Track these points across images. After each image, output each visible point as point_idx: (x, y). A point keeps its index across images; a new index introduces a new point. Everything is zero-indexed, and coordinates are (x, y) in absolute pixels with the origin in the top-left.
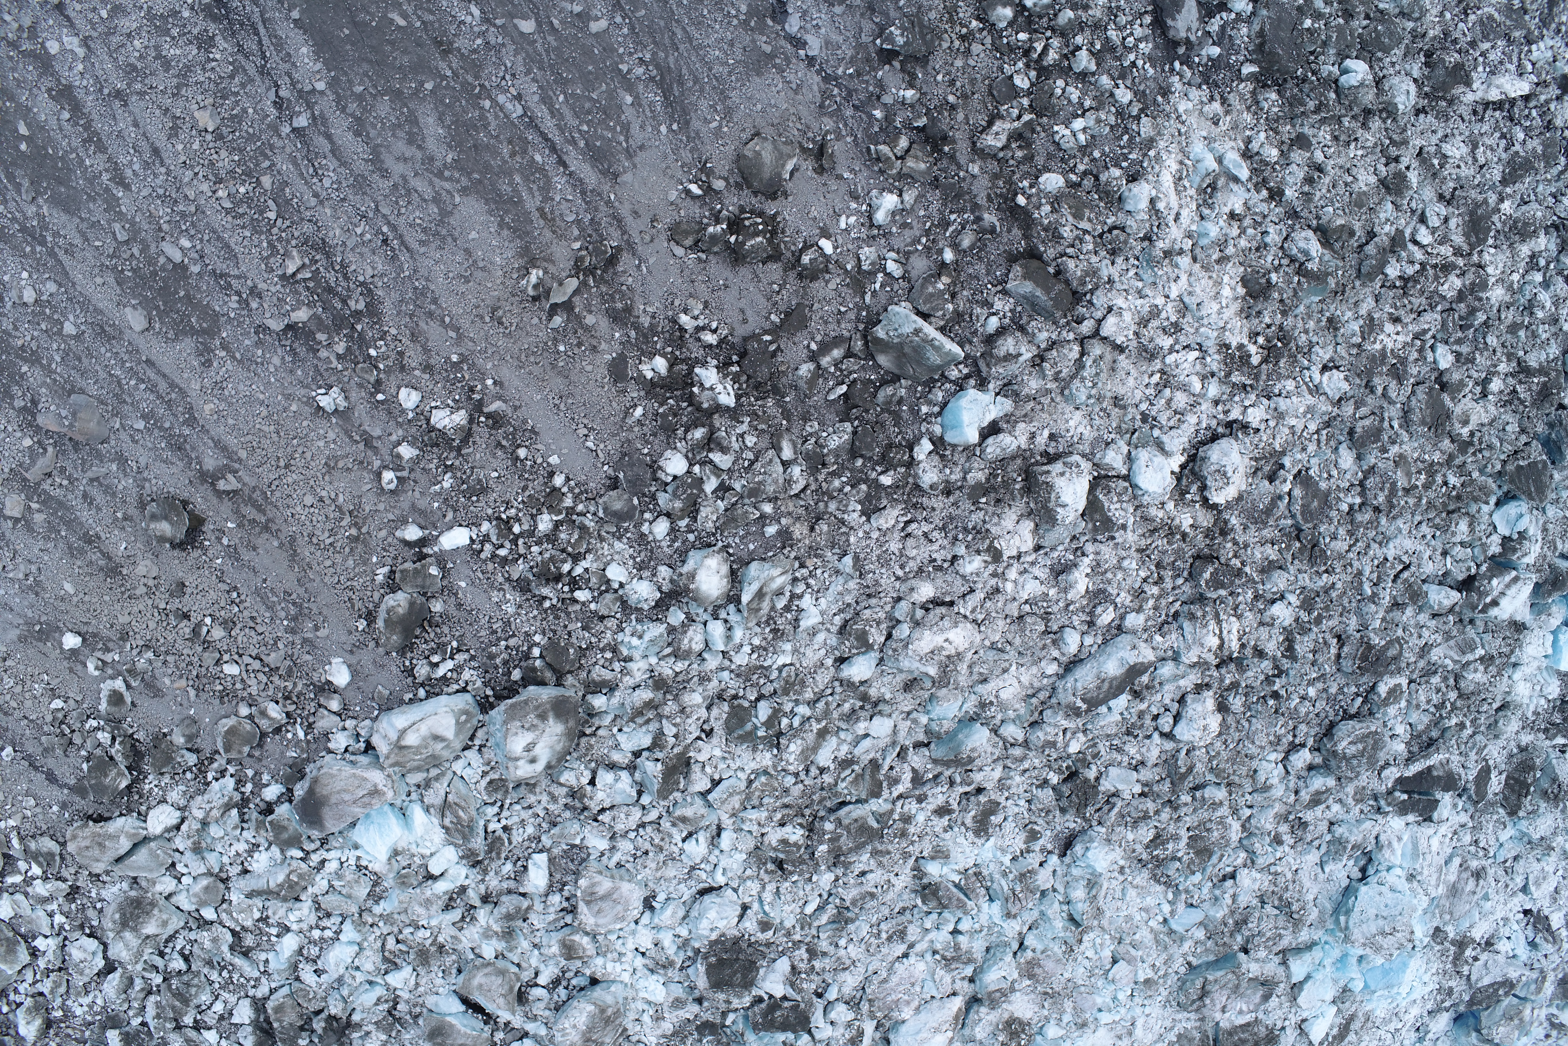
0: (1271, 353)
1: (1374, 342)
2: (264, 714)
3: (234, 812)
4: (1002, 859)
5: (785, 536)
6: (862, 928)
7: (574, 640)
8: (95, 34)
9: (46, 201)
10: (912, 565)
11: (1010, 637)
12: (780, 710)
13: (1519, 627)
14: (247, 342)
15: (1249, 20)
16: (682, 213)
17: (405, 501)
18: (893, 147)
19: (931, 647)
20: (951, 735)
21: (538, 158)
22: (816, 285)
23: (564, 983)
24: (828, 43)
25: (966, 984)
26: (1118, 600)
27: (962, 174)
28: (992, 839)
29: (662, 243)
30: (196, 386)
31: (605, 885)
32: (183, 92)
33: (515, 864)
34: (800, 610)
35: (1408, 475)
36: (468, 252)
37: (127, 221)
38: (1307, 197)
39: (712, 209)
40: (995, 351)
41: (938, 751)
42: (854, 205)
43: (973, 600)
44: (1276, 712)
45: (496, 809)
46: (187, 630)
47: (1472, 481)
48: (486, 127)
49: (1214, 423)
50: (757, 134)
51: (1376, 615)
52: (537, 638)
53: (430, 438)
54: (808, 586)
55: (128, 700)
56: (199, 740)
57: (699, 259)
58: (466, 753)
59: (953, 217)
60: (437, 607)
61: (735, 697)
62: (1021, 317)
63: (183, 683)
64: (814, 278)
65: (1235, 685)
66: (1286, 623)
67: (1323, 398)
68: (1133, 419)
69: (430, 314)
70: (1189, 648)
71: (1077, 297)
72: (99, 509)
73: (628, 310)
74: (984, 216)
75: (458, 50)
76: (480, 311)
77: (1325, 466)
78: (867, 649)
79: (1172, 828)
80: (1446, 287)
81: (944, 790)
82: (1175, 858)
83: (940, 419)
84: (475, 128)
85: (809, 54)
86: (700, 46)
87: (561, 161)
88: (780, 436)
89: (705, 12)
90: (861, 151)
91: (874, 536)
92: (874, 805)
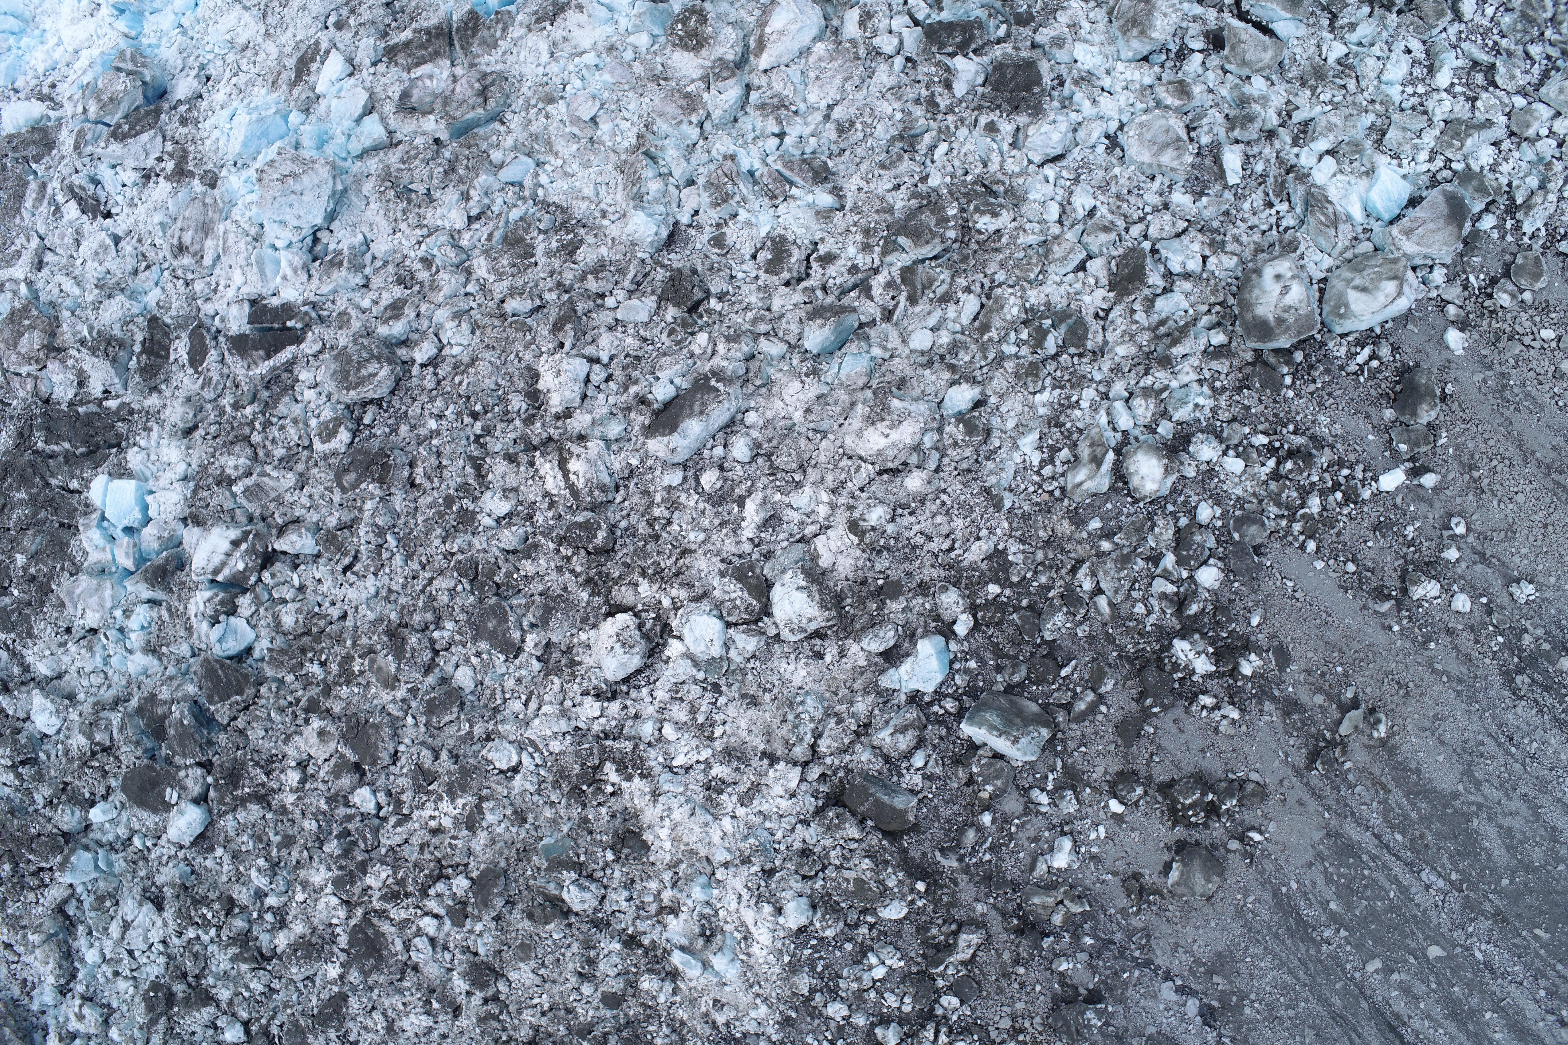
0: (592, 777)
1: (464, 805)
2: (1511, 296)
3: (1519, 201)
4: (749, 215)
5: (1078, 519)
6: (883, 132)
7: (1256, 396)
10: (933, 507)
11: (810, 446)
12: (1034, 347)
13: (193, 520)
16: (1259, 812)
17: (1439, 509)
18: (1068, 913)
19: (901, 427)
20: (844, 337)
21: (1399, 837)
22: (1118, 768)
23: (1172, 55)
24: (1155, 996)
25: (756, 82)
26: (697, 498)
27: (991, 900)
28: (763, 235)
29: (1270, 781)
31: (1167, 158)
33: (1254, 172)
34: (1040, 448)
36: (1441, 743)
38: (588, 945)
39: (1233, 821)
40: (915, 734)
41: (852, 320)
42: (1095, 850)
43: (861, 478)
44: (468, 398)
45: (1284, 223)
47: (291, 671)
48: (1451, 856)
49: (634, 695)
50: (1209, 898)
51: (371, 514)
52: (1291, 394)
53: (1434, 570)
54: (1039, 474)
56: (1560, 265)
57: (1234, 773)
58: (1323, 275)
59: (987, 857)
60: (1389, 414)
61: (1081, 355)
62: (892, 771)
64: (1121, 774)
66: (488, 494)
67: (512, 738)
68: (729, 686)
69: (1460, 681)
70: (600, 456)
71: (836, 801)
73: (1287, 714)
74: (955, 864)
75: (1487, 918)
76: (1418, 691)
77: (487, 666)
78: (960, 417)
79: (556, 263)
80: (384, 875)
81: (831, 281)
82: (545, 232)
83: (952, 656)
84: (1459, 853)
85: (1170, 983)
86: (1280, 967)
87: (1379, 837)
88: (1113, 616)
89: (1282, 999)
90: (1097, 903)
91: (984, 531)
92: (906, 260)
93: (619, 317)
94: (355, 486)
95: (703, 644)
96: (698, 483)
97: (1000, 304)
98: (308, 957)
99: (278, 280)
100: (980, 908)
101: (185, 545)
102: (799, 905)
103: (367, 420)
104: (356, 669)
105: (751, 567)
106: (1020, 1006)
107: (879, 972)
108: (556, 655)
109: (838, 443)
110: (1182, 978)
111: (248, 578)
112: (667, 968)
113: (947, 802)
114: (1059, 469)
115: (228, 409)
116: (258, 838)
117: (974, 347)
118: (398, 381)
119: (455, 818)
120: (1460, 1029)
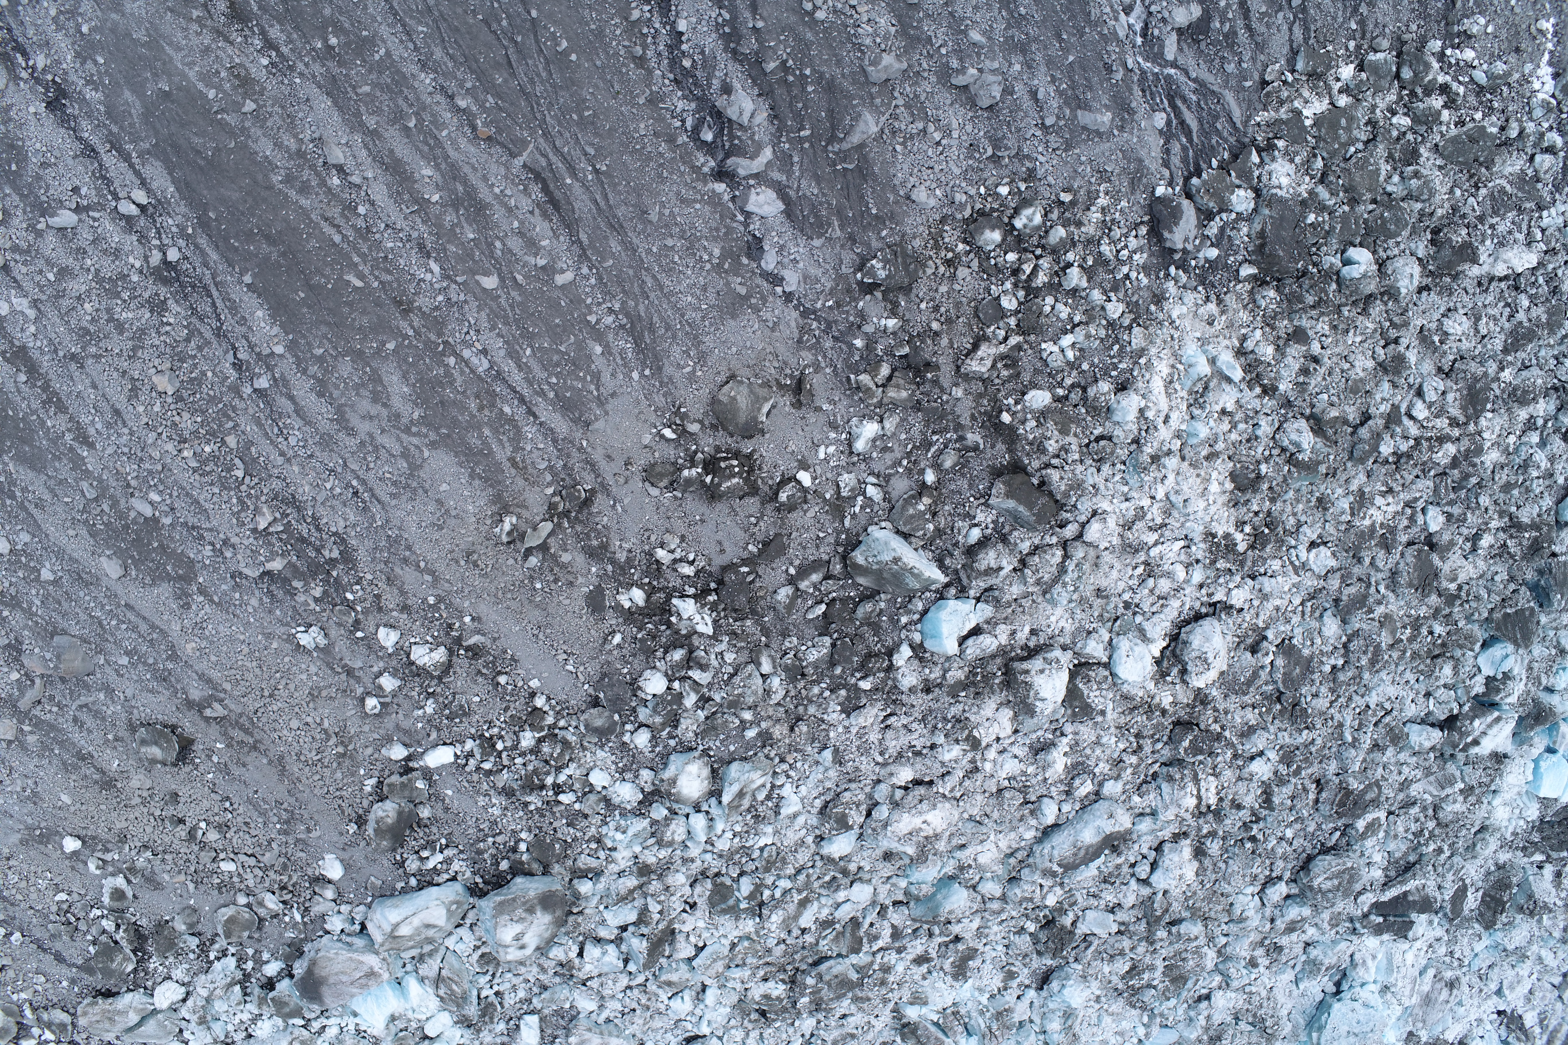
0: (1257, 540)
1: (1364, 518)
2: (261, 904)
3: (237, 988)
4: (980, 998)
5: (766, 738)
7: (559, 835)
8: (44, 298)
9: (11, 458)
10: (892, 752)
11: (988, 810)
12: (762, 885)
13: (1499, 758)
14: (224, 587)
15: (1249, 219)
16: (657, 455)
17: (389, 722)
18: (874, 375)
19: (910, 829)
20: (930, 898)
21: (507, 410)
22: (794, 516)
24: (806, 277)
26: (1097, 770)
27: (945, 398)
28: (970, 981)
29: (637, 484)
30: (176, 627)
31: (595, 1042)
32: (140, 354)
33: (507, 1023)
34: (781, 799)
35: (1393, 632)
36: (440, 502)
37: (95, 479)
38: (1301, 387)
39: (687, 450)
40: (975, 565)
41: (918, 911)
42: (833, 435)
43: (952, 781)
44: (1253, 852)
45: (488, 977)
46: (183, 834)
47: (1458, 630)
48: (452, 383)
49: (1197, 605)
50: (732, 377)
51: (1356, 759)
52: (523, 835)
53: (411, 671)
54: (788, 777)
55: (130, 894)
56: (200, 926)
57: (675, 497)
58: (458, 931)
59: (935, 438)
60: (425, 813)
61: (718, 874)
62: (1003, 527)
63: (182, 877)
64: (792, 510)
65: (1213, 834)
66: (1265, 778)
67: (1309, 575)
68: (1116, 607)
69: (405, 561)
70: (1166, 808)
71: (1060, 506)
72: (90, 731)
73: (604, 547)
74: (969, 436)
75: (420, 308)
76: (455, 556)
77: (1309, 635)
78: (847, 829)
79: (1148, 960)
80: (1440, 454)
81: (924, 941)
82: (1150, 987)
83: (920, 627)
84: (441, 384)
85: (787, 290)
86: (671, 293)
87: (531, 412)
88: (759, 652)
89: (676, 258)
90: (841, 381)
91: (854, 730)
92: (854, 959)
93: (1109, 917)
94: (1368, 787)
95: (1135, 654)
98: (1525, 392)
100: (957, 393)
101: (1512, 736)
102: (1122, 416)
103: (1337, 834)
104: (1408, 631)
105: (1074, 716)
106: (943, 289)
107: (1067, 340)
109: (961, 810)
110: (774, 294)
111: (1469, 709)
113: (959, 493)
117: (814, 886)
118: (1305, 868)
120: (474, 189)
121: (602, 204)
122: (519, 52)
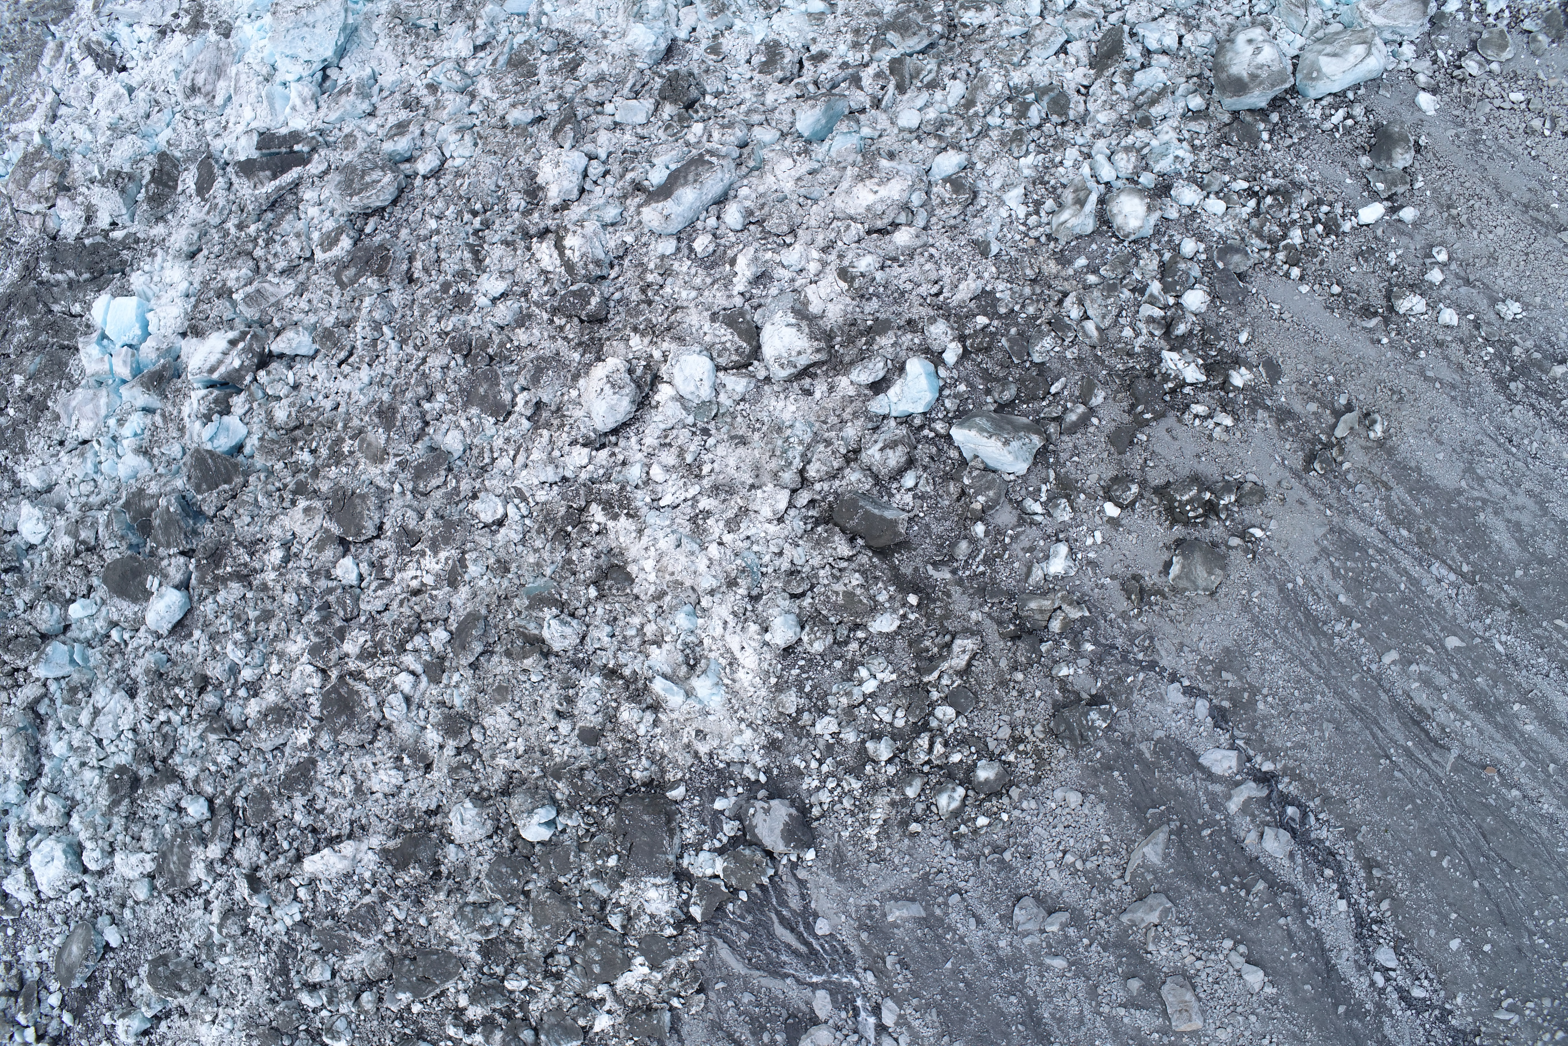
0: (578, 518)
1: (447, 559)
4: (744, 25)
5: (1063, 259)
7: (1234, 150)
10: (922, 259)
11: (801, 211)
12: (1018, 118)
13: (193, 332)
15: (686, 847)
16: (1259, 512)
17: (1420, 241)
18: (1067, 619)
19: (890, 184)
20: (834, 120)
21: (1405, 533)
22: (1111, 473)
24: (1162, 699)
26: (690, 263)
27: (986, 609)
28: (758, 41)
29: (1268, 483)
34: (1026, 204)
36: (1440, 442)
38: (568, 684)
40: (906, 450)
41: (842, 106)
42: (1092, 555)
43: (851, 237)
44: (469, 198)
45: (1257, 10)
47: (281, 459)
48: (1460, 549)
49: (622, 444)
50: (1213, 593)
51: (369, 310)
52: (1268, 147)
53: (1419, 289)
54: (1025, 225)
57: (1231, 475)
58: (1295, 54)
59: (981, 569)
60: (1365, 160)
61: (1063, 124)
62: (882, 492)
63: (1550, 83)
64: (1115, 480)
66: (485, 276)
67: (499, 491)
68: (719, 429)
69: (1453, 387)
70: (595, 234)
73: (1280, 421)
74: (948, 576)
75: (1503, 610)
76: (1412, 397)
77: (477, 429)
78: (947, 180)
79: (558, 80)
80: (362, 640)
81: (822, 77)
82: (549, 53)
83: (941, 383)
84: (1468, 546)
85: (1177, 685)
86: (1291, 660)
87: (1384, 533)
88: (1101, 339)
89: (1296, 693)
90: (1096, 607)
91: (972, 276)
92: (895, 53)
93: (618, 118)
94: (352, 282)
95: (692, 384)
96: (691, 249)
97: (984, 82)
98: (279, 721)
99: (288, 110)
100: (975, 616)
101: (183, 357)
102: (786, 621)
103: (368, 230)
104: (346, 449)
105: (742, 313)
106: (1019, 713)
107: (870, 686)
108: (545, 414)
109: (829, 209)
110: (1190, 678)
111: (244, 378)
112: (649, 701)
113: (938, 520)
114: (1045, 220)
115: (233, 231)
116: (235, 617)
117: (961, 122)
118: (401, 191)
119: (437, 575)
120: (1487, 720)
121: (1375, 729)
122: (1479, 848)
